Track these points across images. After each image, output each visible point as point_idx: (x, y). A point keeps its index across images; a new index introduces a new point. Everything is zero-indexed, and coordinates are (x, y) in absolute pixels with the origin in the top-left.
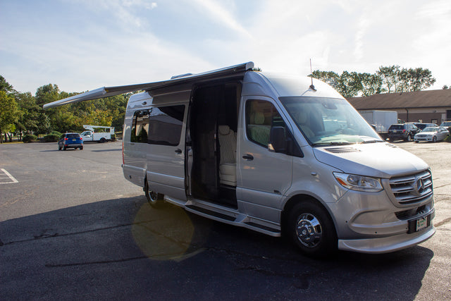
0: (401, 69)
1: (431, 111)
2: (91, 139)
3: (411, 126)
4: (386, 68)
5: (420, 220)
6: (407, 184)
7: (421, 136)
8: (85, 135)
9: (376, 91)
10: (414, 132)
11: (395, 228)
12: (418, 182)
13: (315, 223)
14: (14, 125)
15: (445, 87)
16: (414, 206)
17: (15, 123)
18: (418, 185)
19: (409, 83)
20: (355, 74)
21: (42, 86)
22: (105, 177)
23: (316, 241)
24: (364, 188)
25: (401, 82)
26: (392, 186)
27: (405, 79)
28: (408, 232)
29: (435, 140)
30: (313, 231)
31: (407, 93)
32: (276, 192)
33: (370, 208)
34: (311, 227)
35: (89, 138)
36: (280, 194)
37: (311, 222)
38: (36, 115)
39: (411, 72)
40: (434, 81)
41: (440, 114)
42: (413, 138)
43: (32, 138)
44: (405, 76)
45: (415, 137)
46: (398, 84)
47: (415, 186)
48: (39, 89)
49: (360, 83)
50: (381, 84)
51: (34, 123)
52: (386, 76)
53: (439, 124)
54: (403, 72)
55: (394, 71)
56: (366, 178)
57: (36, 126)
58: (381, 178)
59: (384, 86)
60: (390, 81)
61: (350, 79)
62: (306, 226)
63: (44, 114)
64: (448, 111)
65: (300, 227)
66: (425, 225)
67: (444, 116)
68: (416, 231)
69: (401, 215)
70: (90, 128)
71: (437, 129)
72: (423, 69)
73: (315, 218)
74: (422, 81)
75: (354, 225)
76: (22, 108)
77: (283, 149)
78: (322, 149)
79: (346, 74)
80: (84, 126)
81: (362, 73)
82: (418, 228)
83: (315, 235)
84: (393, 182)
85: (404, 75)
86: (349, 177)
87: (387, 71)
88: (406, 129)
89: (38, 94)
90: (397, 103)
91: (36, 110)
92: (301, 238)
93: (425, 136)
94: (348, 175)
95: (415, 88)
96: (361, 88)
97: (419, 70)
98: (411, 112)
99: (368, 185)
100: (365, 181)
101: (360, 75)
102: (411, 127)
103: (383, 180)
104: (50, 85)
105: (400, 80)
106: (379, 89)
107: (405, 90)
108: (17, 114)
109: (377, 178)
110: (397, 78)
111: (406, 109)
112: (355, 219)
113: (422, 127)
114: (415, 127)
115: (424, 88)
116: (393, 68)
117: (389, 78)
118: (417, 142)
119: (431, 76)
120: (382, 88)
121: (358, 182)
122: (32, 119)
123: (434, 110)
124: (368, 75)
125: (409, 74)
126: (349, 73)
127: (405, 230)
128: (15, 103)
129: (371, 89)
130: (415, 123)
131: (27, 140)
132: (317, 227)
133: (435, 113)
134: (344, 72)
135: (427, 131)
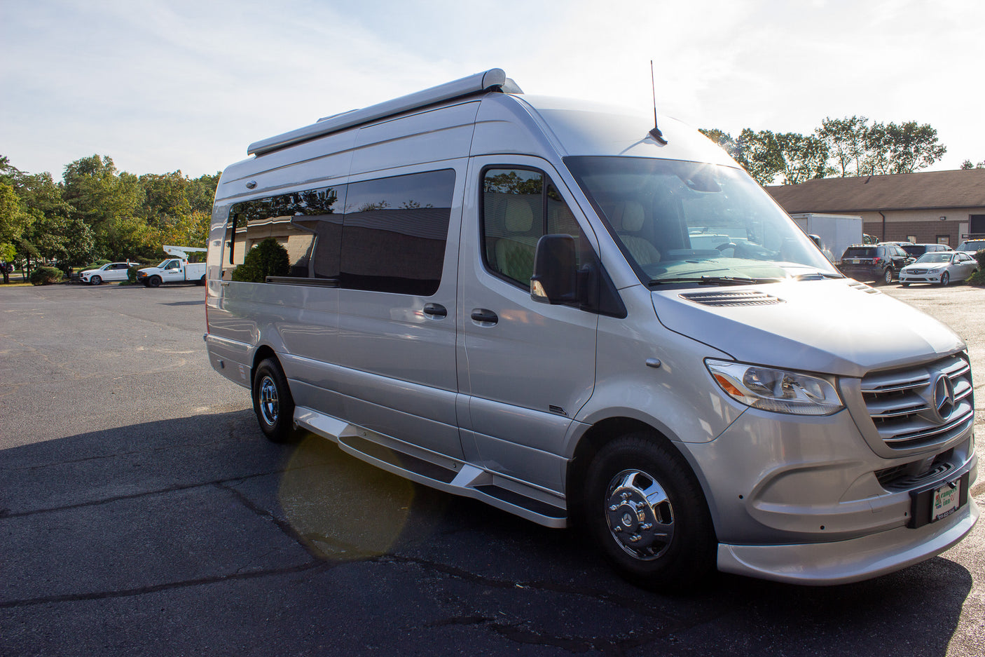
0: (869, 125)
1: (935, 217)
2: (180, 277)
3: (892, 249)
4: (837, 123)
5: (942, 491)
6: (910, 393)
7: (916, 271)
8: (168, 268)
9: (814, 174)
10: (900, 264)
11: (875, 513)
12: (939, 385)
13: (656, 495)
14: (12, 246)
15: (967, 166)
16: (927, 453)
17: (14, 242)
18: (939, 394)
19: (888, 155)
20: (768, 135)
21: (78, 158)
22: (184, 362)
23: (657, 544)
24: (792, 405)
25: (870, 152)
26: (869, 398)
27: (879, 147)
28: (911, 524)
29: (945, 281)
30: (649, 518)
31: (883, 178)
32: (555, 409)
33: (807, 461)
34: (646, 508)
35: (175, 274)
36: (566, 415)
37: (644, 493)
38: (63, 223)
39: (893, 131)
40: (942, 151)
41: (956, 224)
42: (897, 278)
43: (52, 274)
44: (878, 139)
45: (901, 275)
46: (863, 158)
47: (929, 396)
48: (70, 166)
49: (780, 156)
50: (825, 157)
51: (58, 242)
52: (837, 139)
53: (954, 245)
54: (874, 132)
55: (855, 128)
56: (794, 375)
57: (63, 248)
58: (838, 377)
59: (832, 162)
60: (846, 152)
61: (757, 147)
62: (632, 504)
63: (81, 222)
64: (973, 217)
65: (614, 507)
66: (955, 503)
67: (964, 229)
68: (929, 520)
69: (890, 479)
70: (180, 251)
71: (951, 257)
72: (919, 125)
73: (655, 482)
74: (917, 150)
75: (762, 506)
76: (30, 207)
77: (572, 295)
78: (675, 295)
79: (748, 135)
80: (166, 248)
81: (784, 133)
82: (936, 512)
83: (656, 529)
84: (873, 386)
85: (878, 137)
86: (749, 372)
87: (840, 129)
88: (882, 255)
89: (68, 176)
90: (859, 199)
91: (62, 213)
92: (618, 533)
93: (924, 271)
94: (746, 368)
95: (900, 167)
96: (781, 166)
97: (910, 127)
98: (891, 219)
99: (801, 395)
100: (792, 383)
101: (779, 136)
102: (893, 252)
103: (842, 382)
104: (96, 157)
105: (867, 148)
106: (820, 169)
107: (878, 171)
108: (18, 222)
109: (824, 375)
110: (860, 144)
111: (881, 212)
112: (763, 491)
113: (917, 252)
114: (901, 251)
115: (919, 166)
116: (853, 122)
117: (843, 145)
118: (906, 286)
119: (935, 140)
120: (827, 167)
121: (773, 386)
122: (54, 232)
123: (942, 214)
124: (798, 139)
125: (888, 136)
126: (756, 132)
127: (903, 518)
128: (14, 197)
129: (804, 169)
130: (903, 243)
131: (40, 278)
132: (662, 507)
133: (944, 221)
134: (744, 131)
135: (928, 261)
